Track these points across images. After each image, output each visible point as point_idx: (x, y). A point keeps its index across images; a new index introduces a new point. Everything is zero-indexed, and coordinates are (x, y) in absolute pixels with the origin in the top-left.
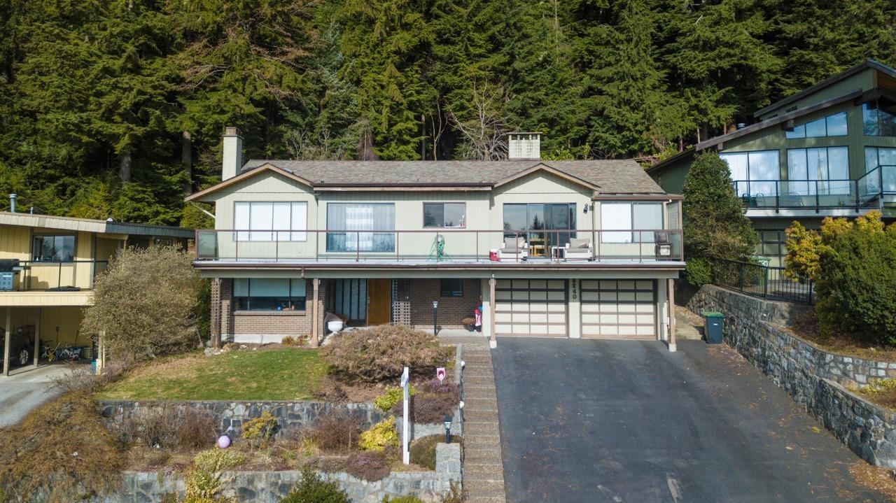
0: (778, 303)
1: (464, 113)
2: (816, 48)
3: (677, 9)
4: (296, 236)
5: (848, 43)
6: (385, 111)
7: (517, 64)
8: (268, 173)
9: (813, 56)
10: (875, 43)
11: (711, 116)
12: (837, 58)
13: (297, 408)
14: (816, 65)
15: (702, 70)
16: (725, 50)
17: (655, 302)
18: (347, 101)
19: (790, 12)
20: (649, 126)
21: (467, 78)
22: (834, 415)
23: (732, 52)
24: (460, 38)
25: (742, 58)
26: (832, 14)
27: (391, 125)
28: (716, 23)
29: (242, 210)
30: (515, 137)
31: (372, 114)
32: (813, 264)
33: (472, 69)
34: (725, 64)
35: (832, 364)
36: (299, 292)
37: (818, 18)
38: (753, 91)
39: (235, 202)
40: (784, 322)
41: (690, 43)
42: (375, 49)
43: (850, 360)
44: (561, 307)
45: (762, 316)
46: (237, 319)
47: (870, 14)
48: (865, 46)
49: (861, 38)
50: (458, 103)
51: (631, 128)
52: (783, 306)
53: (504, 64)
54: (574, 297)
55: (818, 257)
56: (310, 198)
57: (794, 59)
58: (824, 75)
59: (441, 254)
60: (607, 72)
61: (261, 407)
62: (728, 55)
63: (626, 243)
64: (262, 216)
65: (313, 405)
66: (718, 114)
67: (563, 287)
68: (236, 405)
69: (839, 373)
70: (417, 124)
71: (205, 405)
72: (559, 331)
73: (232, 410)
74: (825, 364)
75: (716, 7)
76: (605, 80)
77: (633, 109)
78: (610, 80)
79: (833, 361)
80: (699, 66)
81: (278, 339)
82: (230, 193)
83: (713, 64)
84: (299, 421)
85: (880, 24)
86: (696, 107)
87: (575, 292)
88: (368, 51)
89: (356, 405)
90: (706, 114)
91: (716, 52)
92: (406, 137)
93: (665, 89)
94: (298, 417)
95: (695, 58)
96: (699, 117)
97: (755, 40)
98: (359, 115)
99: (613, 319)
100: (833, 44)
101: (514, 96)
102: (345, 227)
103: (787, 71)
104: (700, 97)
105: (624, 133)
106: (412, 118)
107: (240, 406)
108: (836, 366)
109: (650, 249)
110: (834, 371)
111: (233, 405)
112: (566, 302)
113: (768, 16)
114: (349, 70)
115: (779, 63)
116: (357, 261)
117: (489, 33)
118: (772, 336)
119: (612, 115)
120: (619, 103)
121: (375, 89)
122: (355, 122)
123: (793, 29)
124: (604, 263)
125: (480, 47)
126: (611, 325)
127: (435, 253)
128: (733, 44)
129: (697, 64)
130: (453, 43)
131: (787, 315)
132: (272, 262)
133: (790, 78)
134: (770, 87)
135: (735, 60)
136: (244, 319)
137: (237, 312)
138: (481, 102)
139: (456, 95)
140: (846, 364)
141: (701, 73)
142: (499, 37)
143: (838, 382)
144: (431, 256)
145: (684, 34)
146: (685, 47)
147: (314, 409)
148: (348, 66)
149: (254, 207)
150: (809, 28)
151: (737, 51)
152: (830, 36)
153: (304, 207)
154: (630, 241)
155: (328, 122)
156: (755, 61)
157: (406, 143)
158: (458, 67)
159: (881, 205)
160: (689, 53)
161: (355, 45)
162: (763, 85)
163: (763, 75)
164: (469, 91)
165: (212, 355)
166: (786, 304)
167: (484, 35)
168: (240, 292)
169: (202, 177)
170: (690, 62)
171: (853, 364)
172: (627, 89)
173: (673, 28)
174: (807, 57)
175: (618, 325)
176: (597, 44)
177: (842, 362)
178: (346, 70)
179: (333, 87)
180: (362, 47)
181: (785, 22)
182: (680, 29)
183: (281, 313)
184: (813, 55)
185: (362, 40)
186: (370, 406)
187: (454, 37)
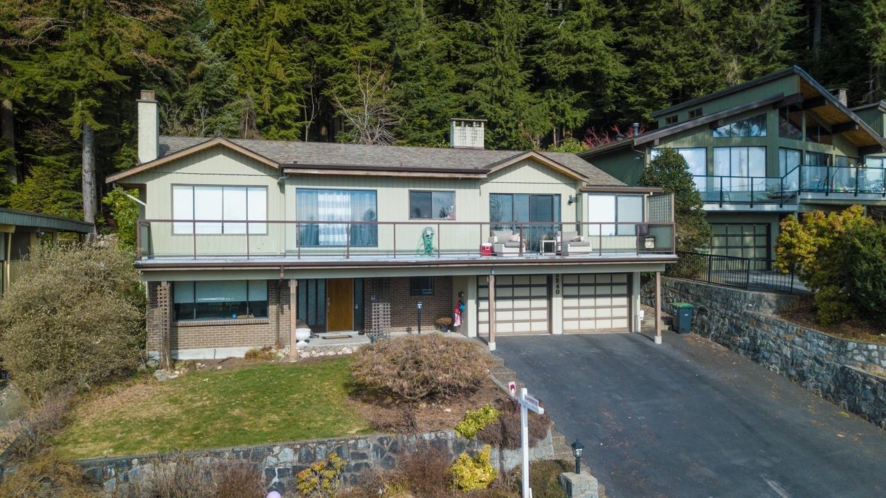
0: (764, 294)
1: (348, 98)
2: (661, 61)
3: (538, 11)
4: (254, 228)
5: (686, 58)
6: (267, 91)
7: (399, 51)
8: (219, 149)
9: (655, 66)
10: (707, 59)
11: (568, 117)
12: (677, 70)
13: (361, 444)
14: (658, 76)
15: (563, 72)
16: (585, 55)
17: (629, 295)
18: (223, 77)
19: (637, 25)
20: (517, 123)
21: (350, 62)
22: (865, 400)
23: (591, 57)
24: (341, 18)
25: (598, 64)
26: (674, 29)
27: (273, 107)
28: (578, 28)
29: (182, 195)
30: (459, 124)
31: (250, 93)
32: (810, 256)
33: (355, 52)
34: (584, 69)
35: (855, 351)
36: (258, 296)
37: (663, 32)
38: (600, 97)
39: (173, 185)
40: (771, 311)
41: (555, 45)
42: (248, 20)
43: (875, 347)
44: (544, 303)
45: (748, 307)
46: (181, 331)
47: (704, 34)
48: (699, 62)
49: (696, 55)
50: (341, 87)
51: (504, 125)
52: (771, 297)
53: (384, 50)
54: (558, 292)
55: (816, 249)
56: (272, 182)
57: (639, 69)
58: (665, 86)
59: (429, 250)
60: (478, 68)
61: (315, 449)
62: (588, 61)
63: (611, 236)
64: (209, 203)
65: (381, 440)
66: (575, 116)
67: (545, 282)
68: (281, 449)
69: (863, 359)
70: (299, 108)
71: (237, 453)
72: (542, 327)
73: (276, 456)
74: (847, 351)
75: (577, 13)
76: (477, 76)
77: (503, 106)
78: (482, 76)
79: (856, 348)
80: (561, 68)
81: (239, 352)
82: (165, 174)
83: (573, 68)
84: (365, 461)
85: (710, 43)
86: (554, 108)
87: (558, 286)
88: (240, 22)
89: (433, 435)
90: (563, 115)
91: (576, 56)
92: (288, 122)
93: (528, 89)
94: (364, 456)
95: (559, 60)
96: (558, 118)
97: (608, 48)
98: (236, 93)
99: (590, 313)
100: (673, 58)
101: (395, 84)
102: (318, 219)
103: (632, 80)
104: (558, 98)
105: (497, 130)
106: (295, 100)
107: (287, 450)
108: (861, 354)
109: (632, 242)
110: (858, 358)
111: (276, 449)
112: (549, 297)
113: (617, 28)
114: (221, 41)
115: (626, 72)
116: (348, 257)
117: (370, 15)
118: (766, 327)
119: (486, 111)
120: (491, 100)
121: (252, 64)
122: (232, 101)
123: (640, 41)
124: (605, 257)
125: (361, 29)
126: (589, 319)
127: (423, 248)
128: (591, 50)
129: (559, 66)
130: (334, 22)
131: (774, 304)
132: (243, 260)
133: (631, 87)
134: (615, 94)
135: (593, 66)
136: (188, 331)
137: (181, 323)
138: (365, 87)
139: (339, 78)
140: (870, 351)
141: (563, 76)
142: (380, 21)
143: (863, 368)
144: (418, 251)
145: (548, 37)
146: (550, 49)
147: (382, 443)
148: (220, 37)
149: (198, 191)
150: (653, 41)
151: (595, 57)
152: (672, 50)
153: (263, 193)
154: (614, 234)
155: (203, 99)
156: (608, 68)
157: (288, 127)
158: (339, 49)
159: (799, 201)
160: (554, 56)
161: (226, 13)
162: (609, 92)
163: (610, 82)
164: (354, 75)
165: (168, 379)
166: (774, 295)
167: (365, 17)
168: (185, 298)
169: (33, 157)
170: (554, 63)
171: (878, 350)
172: (499, 86)
173: (537, 29)
174: (652, 68)
175: (596, 319)
176: (463, 39)
177: (867, 349)
178: (218, 40)
179: (205, 59)
180: (234, 16)
181: (633, 33)
182: (543, 31)
183: (238, 321)
184: (657, 66)
185: (234, 8)
186: (451, 434)
187: (334, 15)
